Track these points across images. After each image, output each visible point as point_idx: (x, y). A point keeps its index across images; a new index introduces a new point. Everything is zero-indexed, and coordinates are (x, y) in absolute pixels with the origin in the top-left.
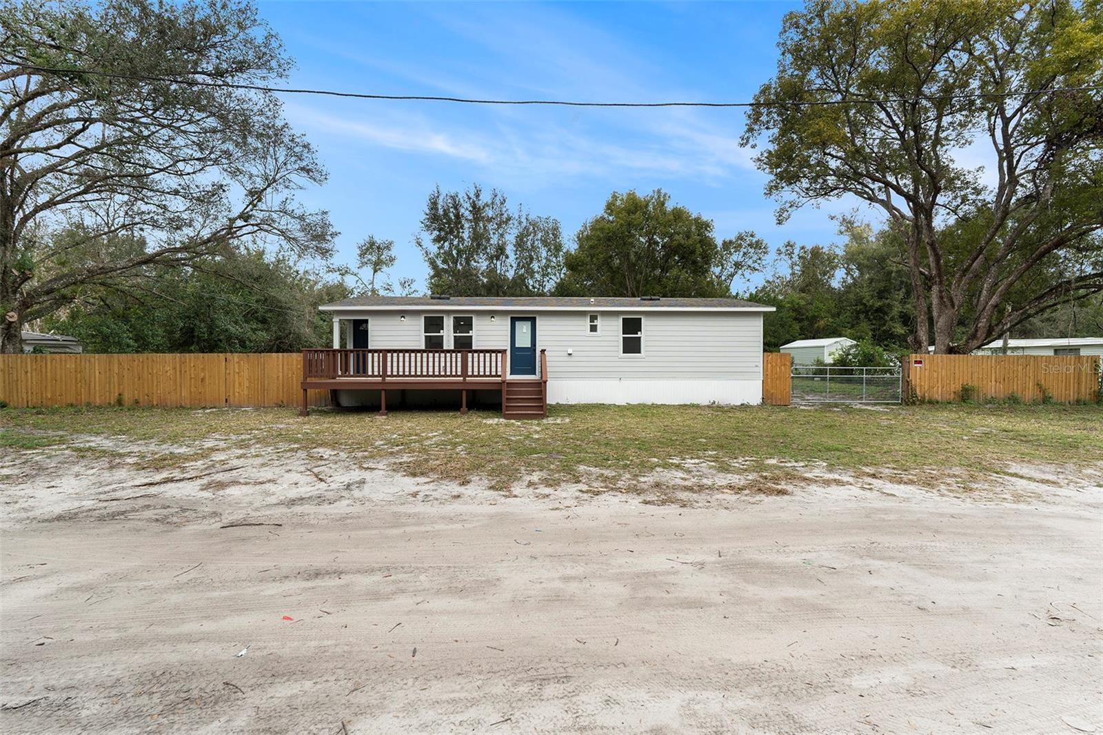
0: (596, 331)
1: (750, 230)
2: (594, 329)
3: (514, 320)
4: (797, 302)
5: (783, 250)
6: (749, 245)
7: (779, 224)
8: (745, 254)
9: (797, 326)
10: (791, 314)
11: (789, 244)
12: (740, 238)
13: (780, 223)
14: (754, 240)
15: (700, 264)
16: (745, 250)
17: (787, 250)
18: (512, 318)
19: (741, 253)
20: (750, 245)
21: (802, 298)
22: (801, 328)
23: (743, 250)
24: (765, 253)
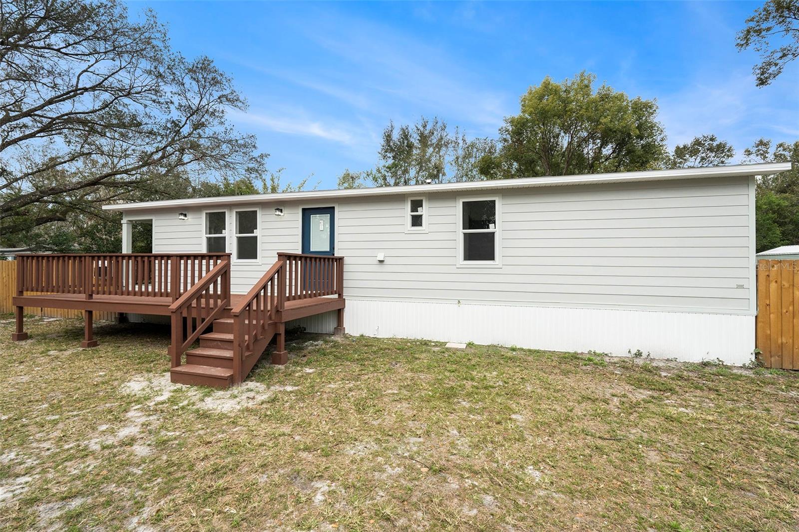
0: (421, 225)
1: (709, 134)
2: (417, 221)
3: (307, 214)
4: (777, 202)
5: (754, 150)
6: (708, 149)
7: (762, 84)
8: (703, 159)
9: (778, 231)
10: (770, 215)
11: (761, 143)
12: (698, 143)
13: (762, 82)
14: (715, 144)
15: (639, 153)
16: (704, 155)
17: (759, 150)
18: (304, 210)
19: (699, 159)
20: (711, 149)
21: (784, 199)
22: (783, 233)
23: (701, 155)
24: (728, 156)
